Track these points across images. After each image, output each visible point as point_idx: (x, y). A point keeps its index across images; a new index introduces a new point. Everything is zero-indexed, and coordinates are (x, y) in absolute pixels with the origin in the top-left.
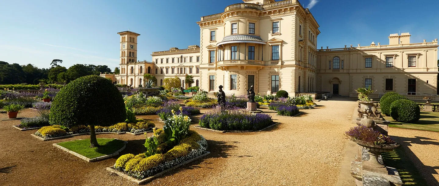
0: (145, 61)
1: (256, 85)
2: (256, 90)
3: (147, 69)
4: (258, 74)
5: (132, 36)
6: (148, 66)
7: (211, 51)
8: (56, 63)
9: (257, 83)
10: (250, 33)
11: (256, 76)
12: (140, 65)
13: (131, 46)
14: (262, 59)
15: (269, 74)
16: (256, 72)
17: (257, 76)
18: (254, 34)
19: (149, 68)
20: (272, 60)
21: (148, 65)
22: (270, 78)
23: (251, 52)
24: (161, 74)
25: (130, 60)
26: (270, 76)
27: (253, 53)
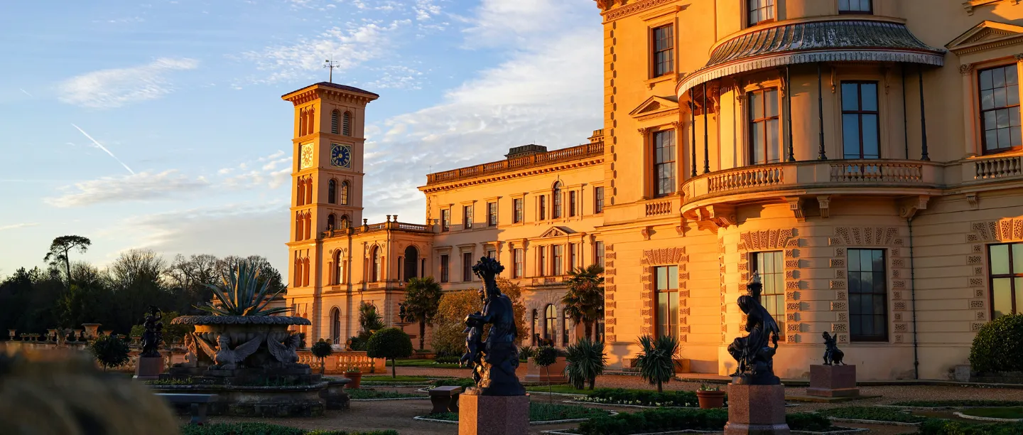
0: (392, 220)
1: (900, 306)
2: (898, 338)
3: (399, 258)
4: (906, 242)
5: (343, 107)
6: (406, 244)
7: (655, 134)
8: (64, 254)
9: (906, 295)
10: (844, 8)
11: (895, 252)
12: (371, 239)
13: (336, 153)
14: (925, 154)
15: (972, 238)
16: (893, 231)
17: (904, 252)
18: (871, 12)
19: (411, 253)
20: (985, 152)
21: (407, 240)
22: (978, 259)
23: (860, 113)
24: (465, 280)
25: (332, 219)
26: (978, 249)
27: (869, 121)
